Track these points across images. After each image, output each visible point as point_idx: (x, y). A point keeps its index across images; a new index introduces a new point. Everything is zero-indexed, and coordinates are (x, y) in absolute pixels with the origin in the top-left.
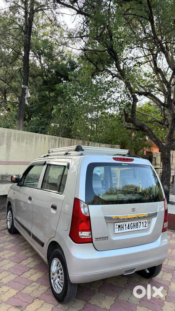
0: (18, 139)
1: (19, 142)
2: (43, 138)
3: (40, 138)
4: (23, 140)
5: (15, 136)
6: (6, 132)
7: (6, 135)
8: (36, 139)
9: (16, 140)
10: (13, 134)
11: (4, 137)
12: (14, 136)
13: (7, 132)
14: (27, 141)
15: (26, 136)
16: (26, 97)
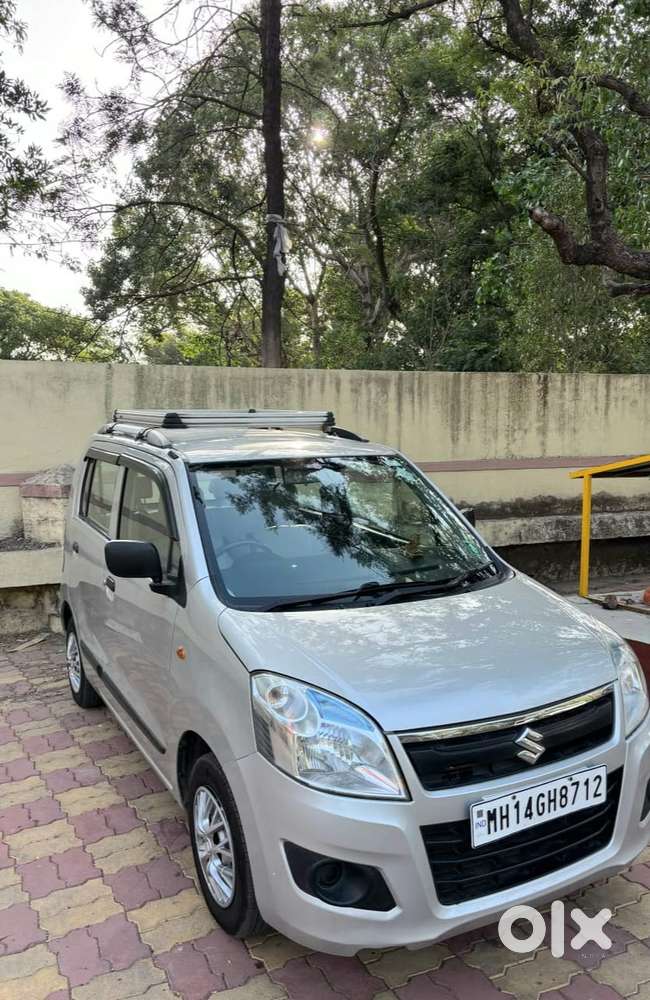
0: (232, 397)
1: (238, 404)
2: (331, 382)
3: (316, 385)
4: (252, 399)
5: (220, 386)
6: (188, 378)
7: (188, 387)
8: (302, 388)
9: (228, 400)
10: (213, 382)
11: (182, 394)
12: (216, 386)
13: (192, 377)
14: (266, 400)
15: (262, 382)
16: (277, 251)
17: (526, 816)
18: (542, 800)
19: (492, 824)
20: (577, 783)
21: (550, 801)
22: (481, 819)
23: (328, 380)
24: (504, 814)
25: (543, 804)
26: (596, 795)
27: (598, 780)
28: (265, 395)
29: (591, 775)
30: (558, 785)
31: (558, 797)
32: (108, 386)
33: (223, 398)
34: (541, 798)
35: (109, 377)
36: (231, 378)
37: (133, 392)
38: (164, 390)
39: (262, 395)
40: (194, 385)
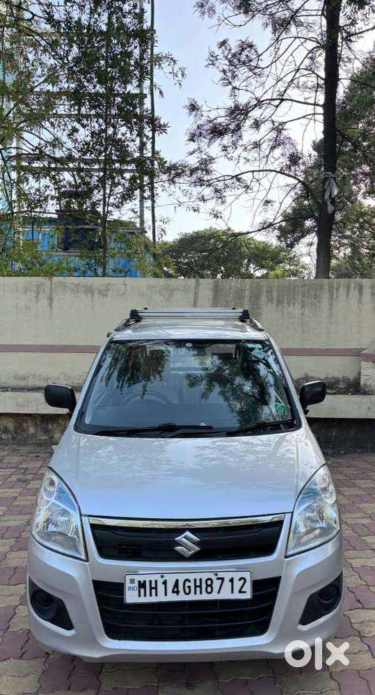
0: (278, 298)
1: (282, 304)
2: (355, 288)
3: (342, 291)
4: (292, 301)
5: (269, 292)
6: (248, 287)
7: (247, 293)
8: (331, 293)
9: (275, 301)
10: (265, 289)
11: (243, 297)
12: (267, 292)
13: (250, 285)
14: (303, 302)
15: (301, 289)
16: (327, 196)
17: (173, 592)
18: (187, 584)
19: (142, 591)
20: (222, 579)
21: (196, 586)
22: (132, 585)
23: (352, 285)
24: (153, 586)
25: (189, 587)
26: (240, 592)
27: (242, 581)
28: (302, 298)
29: (236, 576)
30: (204, 576)
31: (204, 586)
32: (196, 294)
33: (271, 300)
34: (187, 582)
35: (197, 288)
36: (278, 286)
37: (211, 297)
38: (231, 296)
39: (300, 297)
40: (251, 292)
